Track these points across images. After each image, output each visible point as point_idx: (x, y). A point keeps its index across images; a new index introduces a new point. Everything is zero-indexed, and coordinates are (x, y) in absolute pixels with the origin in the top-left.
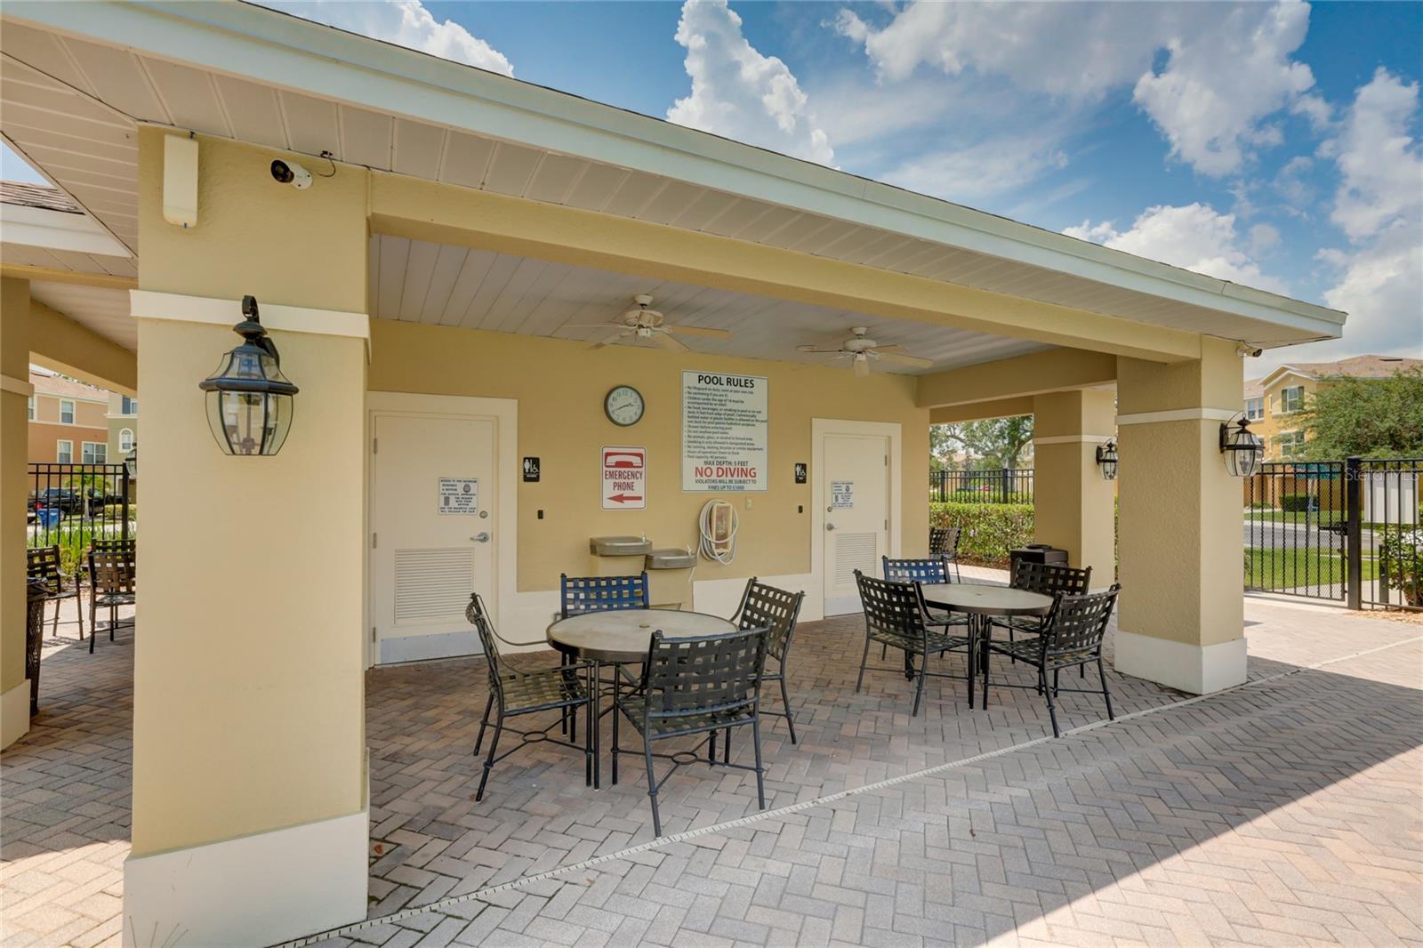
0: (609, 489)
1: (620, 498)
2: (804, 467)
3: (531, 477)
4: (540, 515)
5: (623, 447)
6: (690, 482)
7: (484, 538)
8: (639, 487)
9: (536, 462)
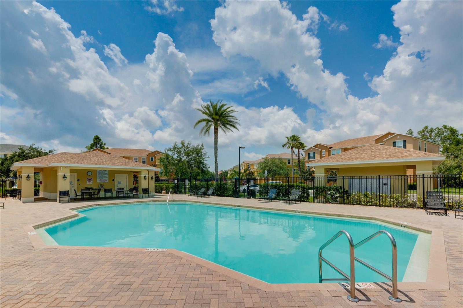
0: (88, 182)
1: (89, 183)
2: (114, 179)
3: (78, 180)
4: (79, 185)
5: (89, 178)
6: (98, 181)
7: (73, 187)
8: (91, 182)
9: (79, 179)
